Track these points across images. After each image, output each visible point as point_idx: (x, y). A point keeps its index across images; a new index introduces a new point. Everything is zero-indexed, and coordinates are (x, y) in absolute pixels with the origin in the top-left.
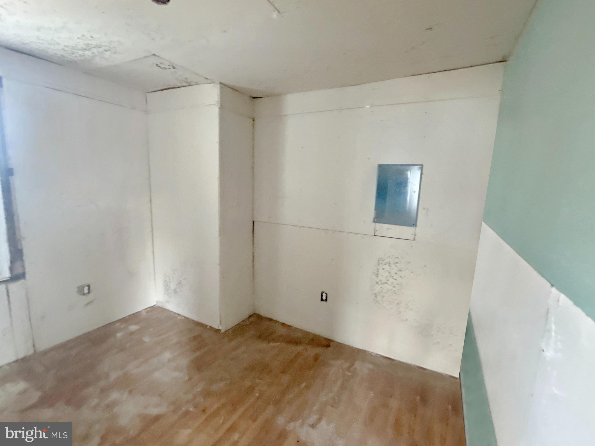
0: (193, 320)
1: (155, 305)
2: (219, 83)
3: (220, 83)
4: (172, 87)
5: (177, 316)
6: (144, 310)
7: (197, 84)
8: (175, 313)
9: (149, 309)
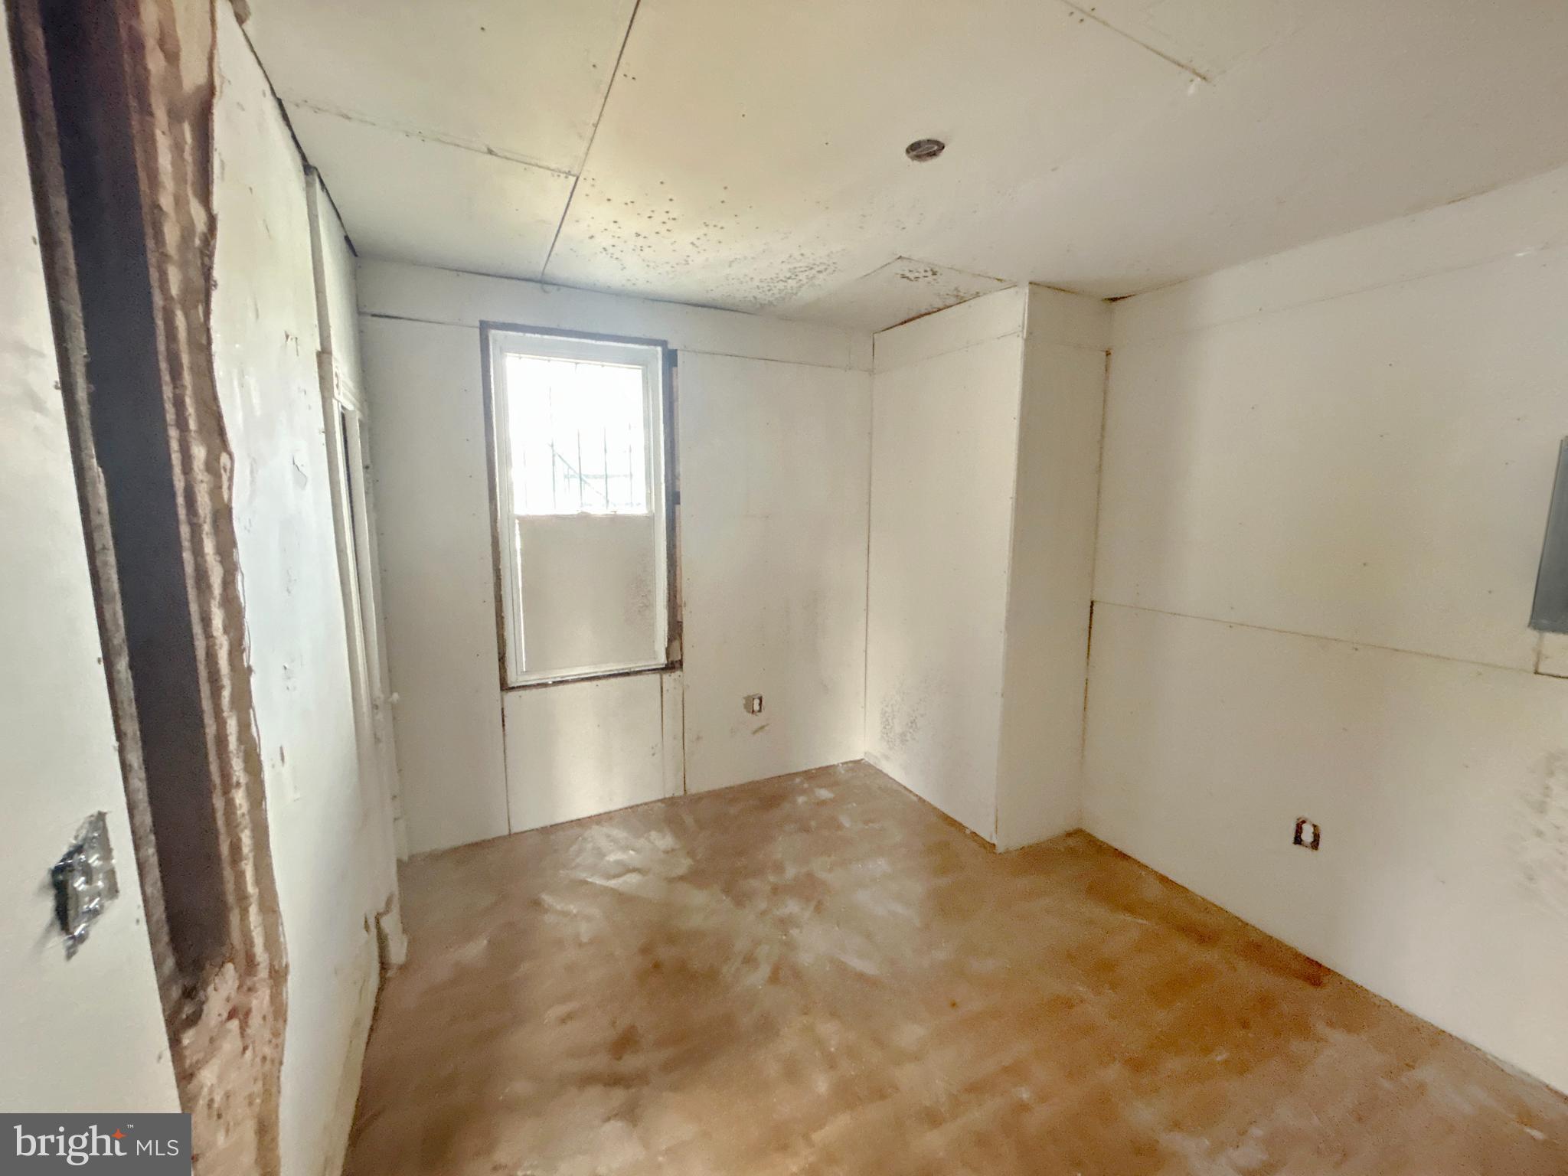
0: (935, 808)
1: (862, 760)
2: (1027, 283)
3: (1030, 283)
4: (923, 311)
5: (903, 790)
6: (843, 764)
7: (977, 295)
8: (900, 785)
9: (850, 765)
